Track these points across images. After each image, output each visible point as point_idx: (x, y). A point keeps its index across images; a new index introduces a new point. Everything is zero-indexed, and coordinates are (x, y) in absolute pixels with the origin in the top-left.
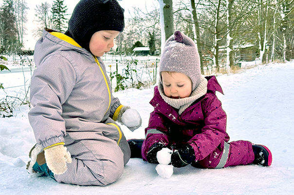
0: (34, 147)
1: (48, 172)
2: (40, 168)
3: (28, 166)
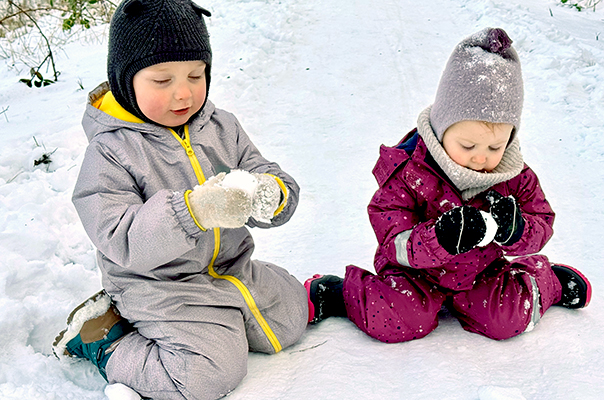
1: (98, 360)
2: (84, 347)
3: (58, 339)
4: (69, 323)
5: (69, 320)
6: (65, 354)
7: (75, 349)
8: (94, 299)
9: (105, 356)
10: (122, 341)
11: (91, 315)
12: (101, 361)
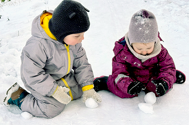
0: (10, 89)
1: (18, 105)
2: (13, 101)
3: (5, 100)
4: (7, 95)
5: (7, 93)
6: (8, 104)
7: (11, 102)
8: (13, 86)
9: (20, 103)
10: (25, 99)
11: (13, 91)
12: (19, 105)
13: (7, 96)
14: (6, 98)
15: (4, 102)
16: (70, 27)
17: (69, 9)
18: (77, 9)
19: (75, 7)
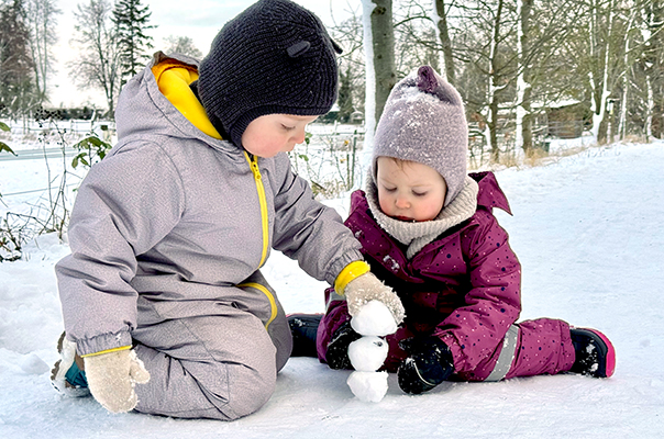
3: (55, 372)
4: (60, 352)
5: (60, 348)
6: (66, 386)
7: (76, 379)
13: (59, 357)
14: (57, 365)
15: (53, 378)
16: (282, 86)
17: (290, 25)
18: (315, 34)
19: (308, 26)
